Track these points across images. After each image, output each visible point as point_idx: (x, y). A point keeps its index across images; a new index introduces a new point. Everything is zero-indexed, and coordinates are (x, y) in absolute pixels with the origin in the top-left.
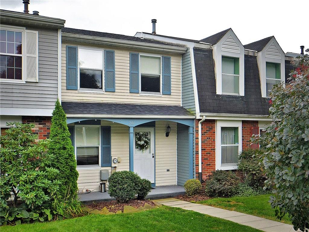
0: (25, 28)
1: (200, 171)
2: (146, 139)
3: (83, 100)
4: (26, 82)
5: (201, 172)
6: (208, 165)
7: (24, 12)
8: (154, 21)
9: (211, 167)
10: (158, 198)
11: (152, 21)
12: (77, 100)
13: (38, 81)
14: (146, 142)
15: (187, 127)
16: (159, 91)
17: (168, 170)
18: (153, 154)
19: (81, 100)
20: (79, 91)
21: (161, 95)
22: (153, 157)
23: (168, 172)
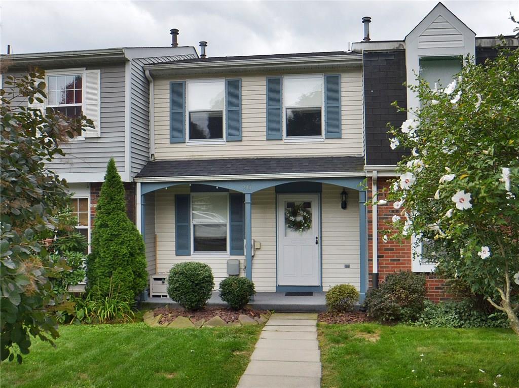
0: (85, 68)
1: (375, 271)
2: (305, 214)
3: (194, 157)
4: (86, 138)
5: (377, 272)
6: (394, 260)
7: (171, 46)
8: (367, 20)
9: (402, 264)
10: (291, 311)
11: (362, 20)
12: (186, 157)
13: (99, 136)
14: (305, 218)
15: (356, 193)
16: (319, 133)
17: (347, 266)
18: (317, 238)
19: (191, 157)
20: (189, 144)
21: (322, 140)
22: (317, 243)
23: (347, 269)
